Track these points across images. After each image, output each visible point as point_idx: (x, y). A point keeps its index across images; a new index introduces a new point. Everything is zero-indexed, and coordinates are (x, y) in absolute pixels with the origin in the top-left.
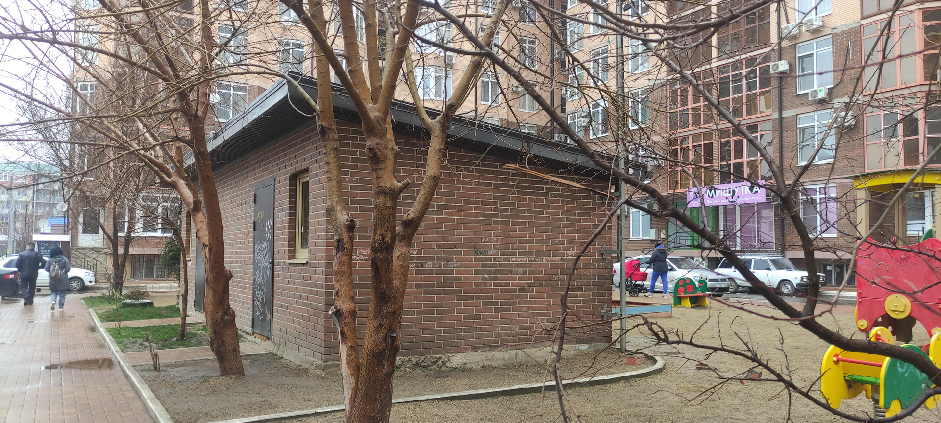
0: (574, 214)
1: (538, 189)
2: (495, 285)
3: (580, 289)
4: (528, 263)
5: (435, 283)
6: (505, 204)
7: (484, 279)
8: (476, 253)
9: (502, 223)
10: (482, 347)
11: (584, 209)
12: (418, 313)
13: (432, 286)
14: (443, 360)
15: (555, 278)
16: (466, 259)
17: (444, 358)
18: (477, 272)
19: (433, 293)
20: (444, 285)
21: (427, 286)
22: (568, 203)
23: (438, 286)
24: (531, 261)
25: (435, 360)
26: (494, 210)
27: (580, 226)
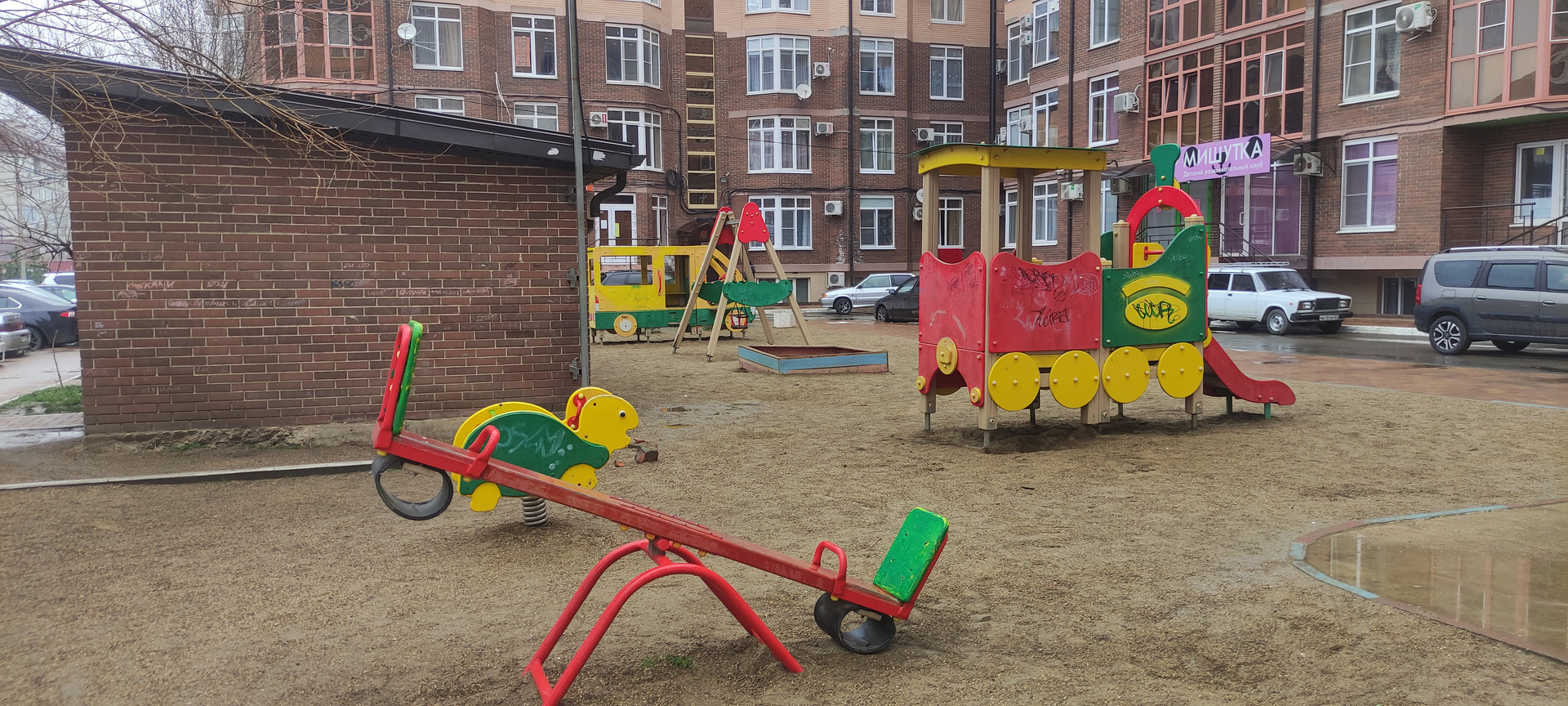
0: (515, 223)
1: (443, 187)
2: (370, 330)
3: (529, 334)
4: (429, 296)
5: (263, 327)
6: (383, 213)
7: (349, 321)
8: (333, 285)
9: (379, 240)
10: (351, 416)
11: (532, 215)
12: (235, 370)
13: (259, 332)
14: (280, 433)
15: (481, 318)
16: (317, 294)
17: (284, 431)
18: (336, 312)
19: (261, 341)
20: (278, 331)
21: (247, 332)
22: (500, 206)
23: (267, 332)
24: (435, 295)
25: (267, 433)
26: (364, 221)
27: (526, 241)
